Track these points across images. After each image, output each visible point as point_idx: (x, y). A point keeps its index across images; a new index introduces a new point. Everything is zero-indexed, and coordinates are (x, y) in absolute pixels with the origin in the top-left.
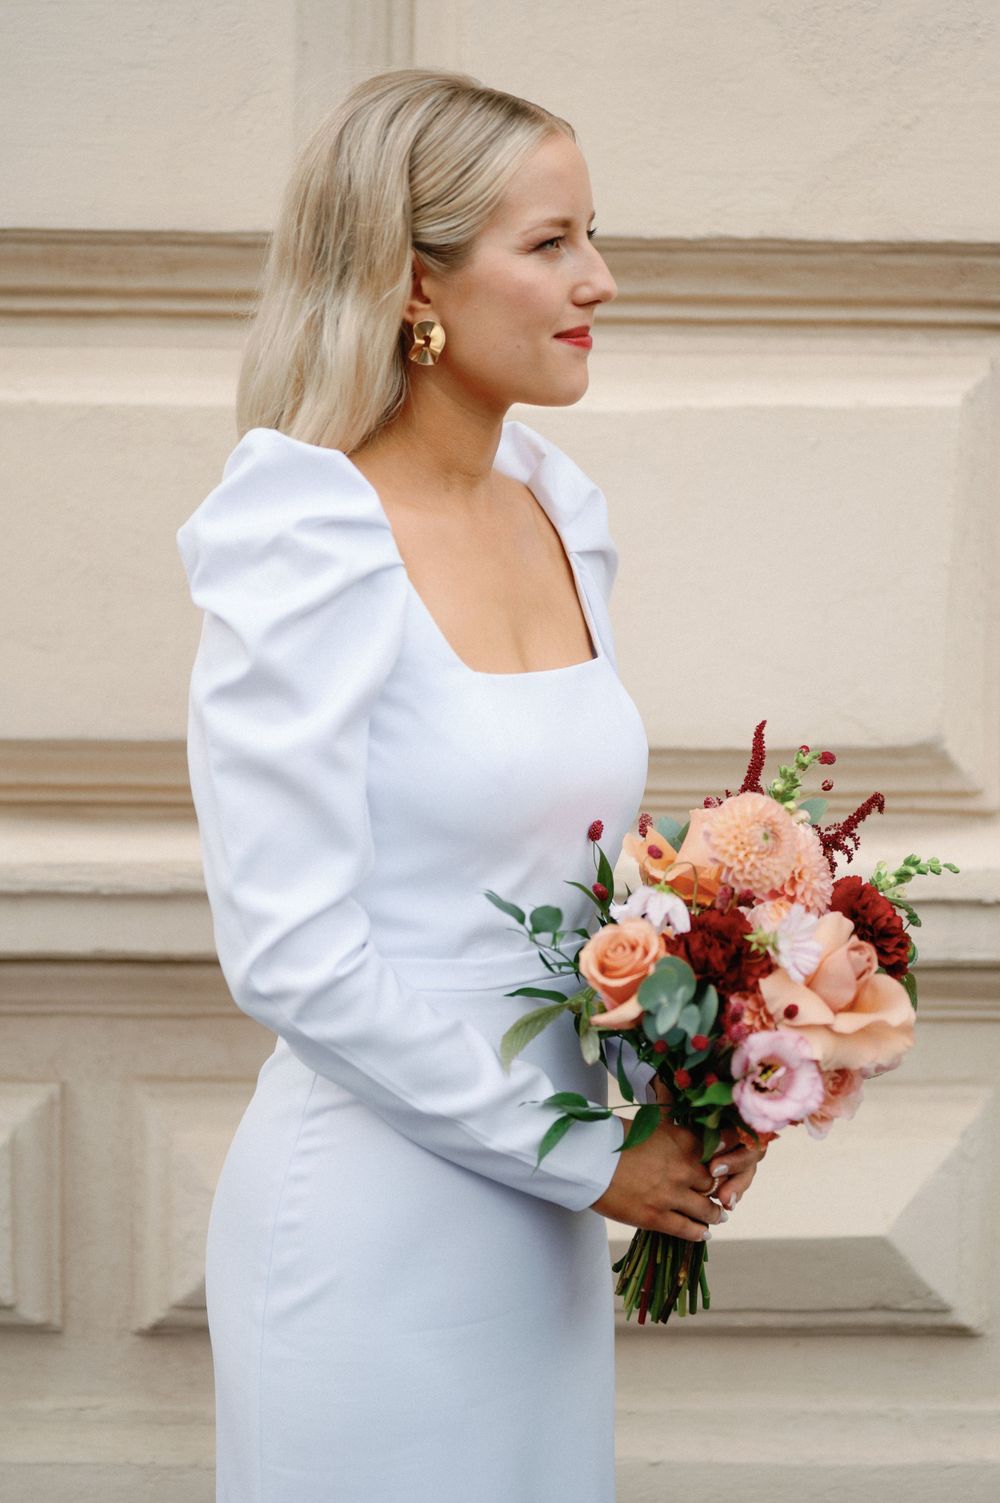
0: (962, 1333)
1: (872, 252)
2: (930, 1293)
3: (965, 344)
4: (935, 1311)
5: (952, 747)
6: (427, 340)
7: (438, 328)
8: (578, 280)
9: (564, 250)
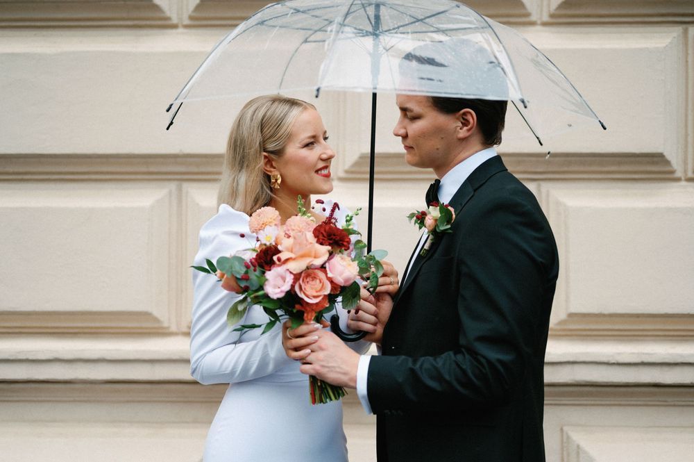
6: (276, 180)
7: (279, 176)
8: (321, 153)
9: (316, 145)
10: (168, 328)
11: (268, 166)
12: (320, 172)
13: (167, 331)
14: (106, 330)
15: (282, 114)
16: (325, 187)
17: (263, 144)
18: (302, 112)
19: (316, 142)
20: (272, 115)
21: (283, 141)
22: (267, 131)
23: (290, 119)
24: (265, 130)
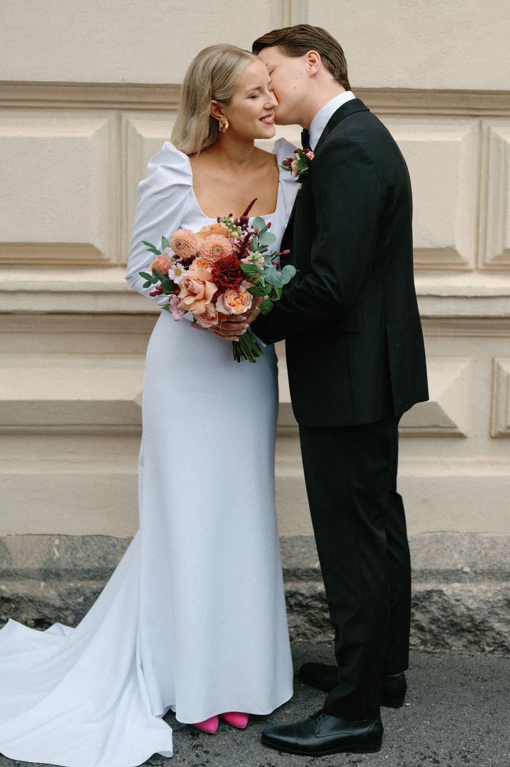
0: (461, 436)
1: (434, 93)
2: (450, 421)
3: (463, 121)
4: (452, 428)
5: (458, 248)
6: (224, 125)
7: (226, 122)
8: (265, 102)
9: (261, 95)
10: (109, 260)
11: (217, 112)
12: (263, 120)
13: (107, 263)
14: (44, 262)
15: (230, 67)
16: (268, 132)
17: (213, 92)
18: (248, 65)
19: (260, 93)
20: (222, 67)
21: (230, 92)
22: (217, 81)
23: (237, 72)
24: (215, 80)
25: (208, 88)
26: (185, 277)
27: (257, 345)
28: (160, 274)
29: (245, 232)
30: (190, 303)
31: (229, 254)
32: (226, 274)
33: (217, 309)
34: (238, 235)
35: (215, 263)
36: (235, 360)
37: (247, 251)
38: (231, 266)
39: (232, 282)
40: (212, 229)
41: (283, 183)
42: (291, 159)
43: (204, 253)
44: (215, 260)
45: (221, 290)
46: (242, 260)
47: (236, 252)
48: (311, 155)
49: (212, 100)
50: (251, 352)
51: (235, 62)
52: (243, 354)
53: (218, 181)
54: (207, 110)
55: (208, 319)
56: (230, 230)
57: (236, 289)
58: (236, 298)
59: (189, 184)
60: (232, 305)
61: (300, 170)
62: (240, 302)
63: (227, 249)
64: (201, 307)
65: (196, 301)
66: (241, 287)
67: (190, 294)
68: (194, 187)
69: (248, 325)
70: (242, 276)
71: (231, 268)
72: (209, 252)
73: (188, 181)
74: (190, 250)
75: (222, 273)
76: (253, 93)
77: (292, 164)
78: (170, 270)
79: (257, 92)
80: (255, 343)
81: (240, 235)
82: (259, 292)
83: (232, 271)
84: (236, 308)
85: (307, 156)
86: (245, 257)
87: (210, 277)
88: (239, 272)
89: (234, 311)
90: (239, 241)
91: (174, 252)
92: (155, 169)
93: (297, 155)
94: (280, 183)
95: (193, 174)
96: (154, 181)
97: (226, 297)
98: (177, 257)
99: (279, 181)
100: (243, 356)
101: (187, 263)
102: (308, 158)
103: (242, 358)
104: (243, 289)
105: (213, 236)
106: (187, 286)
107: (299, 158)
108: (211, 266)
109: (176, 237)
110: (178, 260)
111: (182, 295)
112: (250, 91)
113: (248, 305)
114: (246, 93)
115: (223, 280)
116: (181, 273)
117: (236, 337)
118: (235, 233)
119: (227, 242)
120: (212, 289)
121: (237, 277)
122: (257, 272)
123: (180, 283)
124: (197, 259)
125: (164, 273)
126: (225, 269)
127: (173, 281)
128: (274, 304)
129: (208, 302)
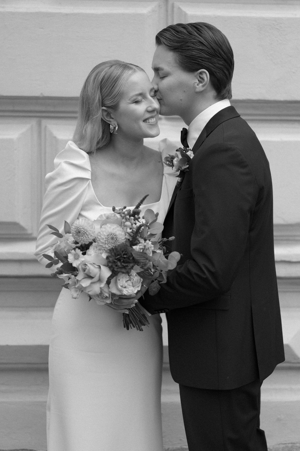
6: (115, 128)
7: (116, 124)
8: (148, 106)
9: (143, 100)
17: (102, 101)
18: (131, 75)
19: (143, 98)
20: (109, 78)
21: (116, 98)
22: (105, 91)
23: (121, 81)
24: (104, 90)
25: (98, 96)
26: (82, 261)
27: (144, 315)
28: (61, 256)
29: (137, 222)
30: (87, 286)
31: (123, 241)
32: (119, 260)
33: (110, 290)
34: (131, 225)
35: (110, 250)
36: (125, 327)
37: (137, 239)
38: (124, 253)
39: (124, 267)
40: (108, 218)
41: (167, 175)
42: (173, 156)
43: (100, 240)
44: (109, 247)
45: (114, 274)
46: (134, 247)
47: (129, 240)
48: (191, 154)
49: (102, 107)
50: (138, 322)
51: (119, 73)
52: (131, 322)
53: (113, 175)
54: (99, 115)
55: (102, 298)
56: (124, 220)
57: (128, 273)
58: (128, 281)
59: (88, 178)
60: (124, 287)
61: (181, 167)
62: (131, 284)
63: (120, 237)
64: (96, 289)
65: (92, 283)
66: (132, 270)
67: (86, 276)
68: (92, 180)
69: (137, 301)
70: (134, 262)
71: (124, 255)
72: (105, 239)
73: (87, 175)
74: (88, 237)
75: (116, 259)
76: (136, 99)
77: (174, 161)
78: (69, 255)
79: (140, 98)
80: (142, 315)
81: (132, 224)
82: (148, 276)
83: (124, 258)
84: (127, 289)
85: (187, 155)
86: (136, 244)
87: (105, 262)
88: (131, 258)
89: (125, 292)
90: (131, 230)
91: (74, 238)
92: (59, 164)
93: (179, 153)
94: (164, 176)
95: (92, 169)
96: (59, 174)
97: (119, 280)
98: (76, 243)
99: (163, 175)
100: (131, 324)
101: (84, 248)
102: (188, 157)
103: (131, 326)
104: (134, 273)
105: (109, 225)
106: (84, 270)
107: (180, 157)
108: (106, 252)
109: (76, 226)
110: (77, 245)
111: (80, 276)
112: (134, 96)
113: (138, 287)
114: (130, 99)
115: (116, 266)
116: (79, 257)
117: (126, 310)
118: (128, 223)
119: (121, 231)
120: (106, 273)
121: (129, 263)
122: (147, 259)
123: (78, 266)
124: (94, 244)
125: (65, 255)
126: (118, 255)
127: (71, 264)
128: (161, 287)
129: (103, 285)
